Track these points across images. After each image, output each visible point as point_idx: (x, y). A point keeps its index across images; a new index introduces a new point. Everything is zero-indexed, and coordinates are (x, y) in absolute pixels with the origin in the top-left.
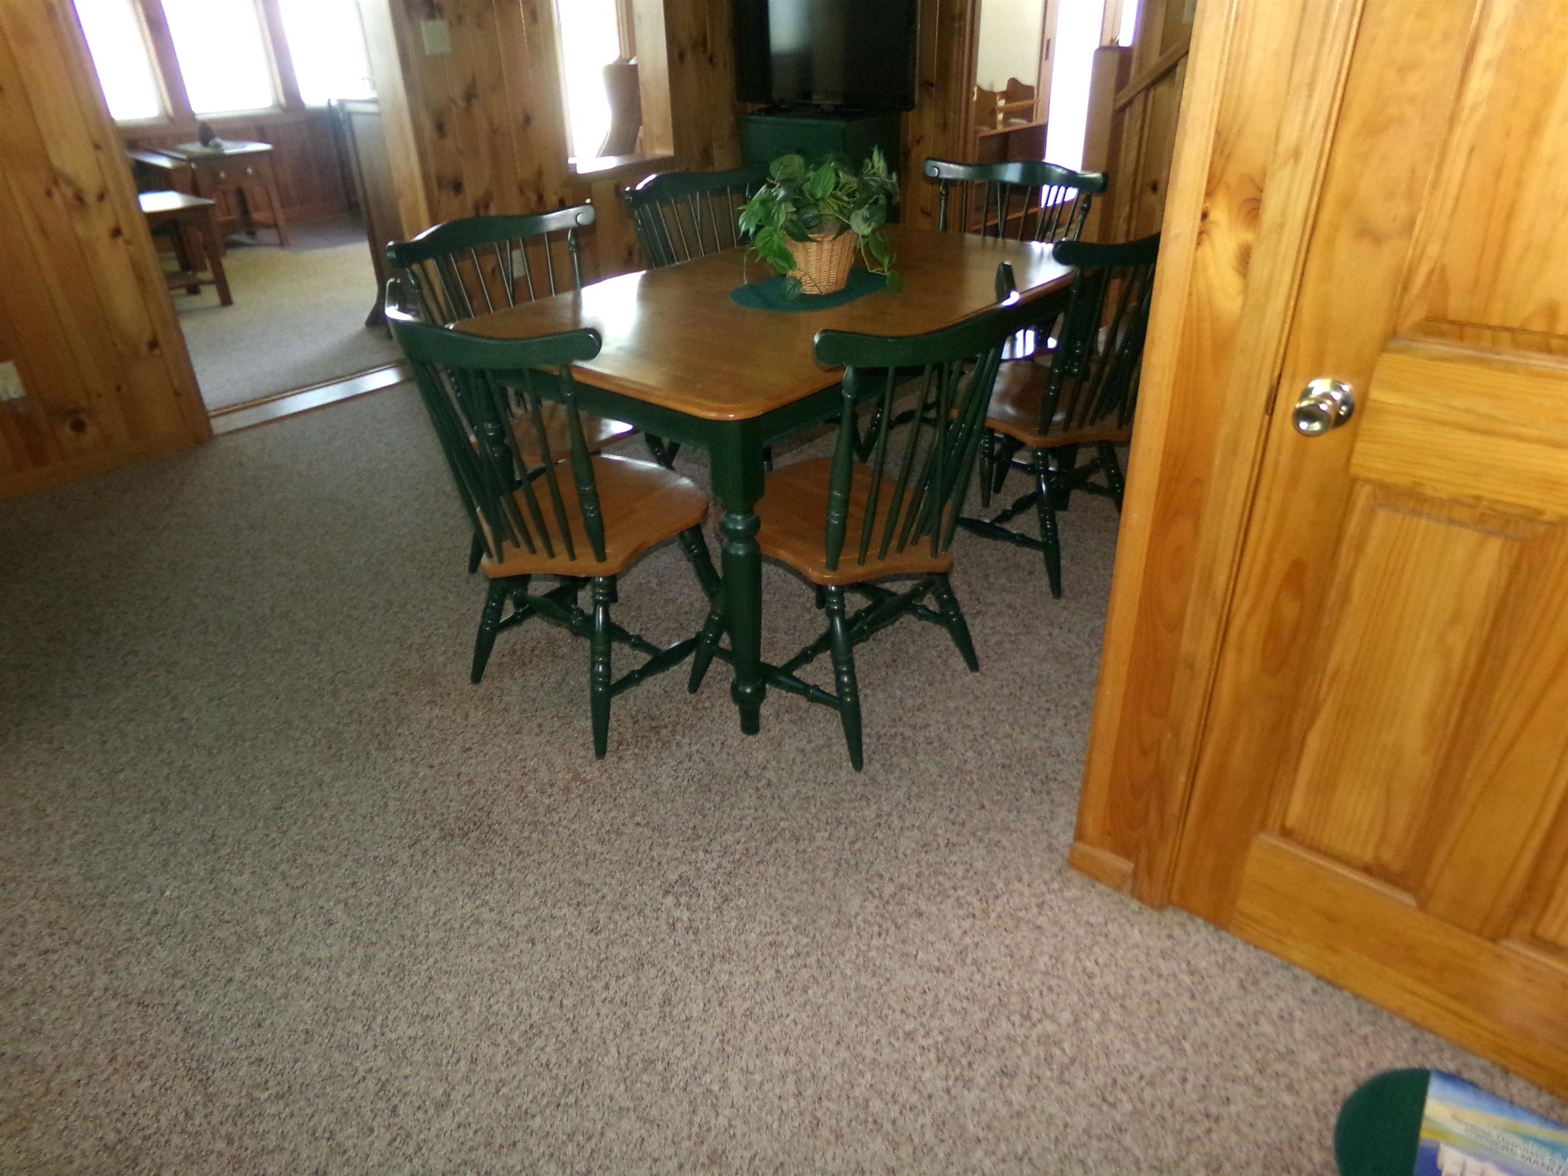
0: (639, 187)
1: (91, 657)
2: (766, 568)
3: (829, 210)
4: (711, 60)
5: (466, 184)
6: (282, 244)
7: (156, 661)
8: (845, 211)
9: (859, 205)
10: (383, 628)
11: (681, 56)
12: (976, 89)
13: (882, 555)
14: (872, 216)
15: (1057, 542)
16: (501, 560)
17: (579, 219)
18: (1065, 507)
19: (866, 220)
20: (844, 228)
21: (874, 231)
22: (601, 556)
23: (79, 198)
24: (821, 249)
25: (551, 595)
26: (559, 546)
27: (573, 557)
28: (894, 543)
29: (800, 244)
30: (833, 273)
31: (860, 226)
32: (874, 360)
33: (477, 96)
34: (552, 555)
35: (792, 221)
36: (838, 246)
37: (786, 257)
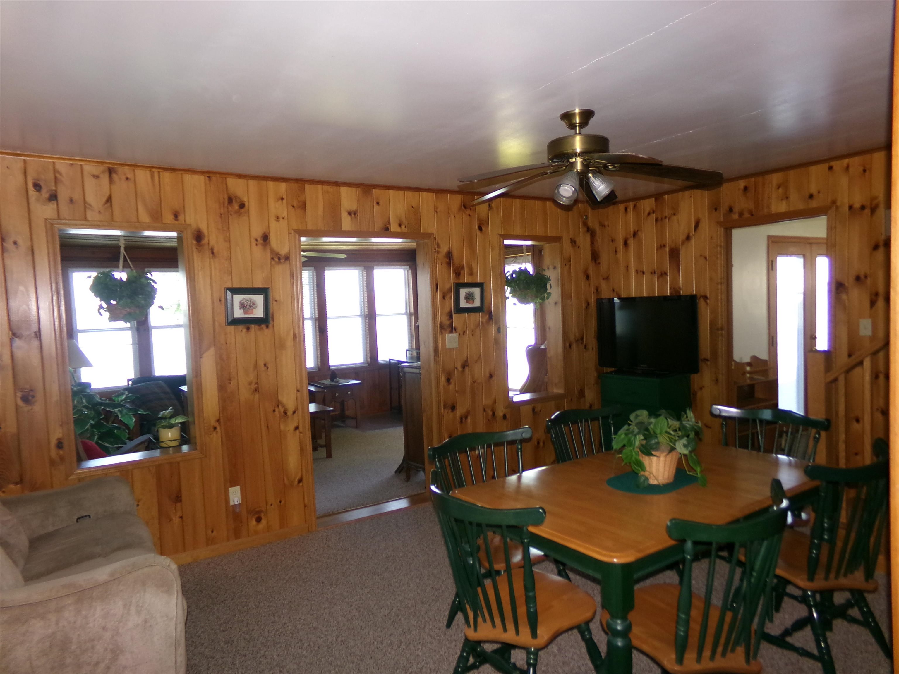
0: (553, 417)
1: (245, 656)
2: (635, 653)
3: (663, 439)
4: (585, 347)
5: (457, 407)
6: (357, 427)
7: (275, 663)
8: (673, 440)
9: (680, 438)
10: (396, 659)
11: (570, 346)
12: (733, 363)
13: (712, 658)
14: (689, 444)
15: (830, 657)
16: (476, 630)
17: (523, 435)
18: (831, 630)
19: (685, 446)
20: (672, 449)
21: (690, 452)
22: (534, 635)
23: (285, 413)
24: (659, 460)
25: (495, 651)
26: (510, 626)
27: (517, 633)
28: (720, 649)
29: (647, 457)
30: (666, 473)
31: (681, 448)
32: (704, 537)
33: (468, 366)
34: (505, 630)
35: (642, 445)
36: (669, 458)
37: (640, 465)
